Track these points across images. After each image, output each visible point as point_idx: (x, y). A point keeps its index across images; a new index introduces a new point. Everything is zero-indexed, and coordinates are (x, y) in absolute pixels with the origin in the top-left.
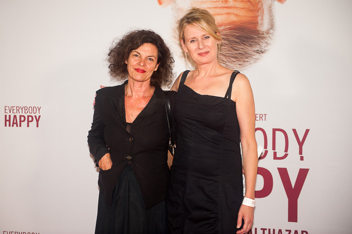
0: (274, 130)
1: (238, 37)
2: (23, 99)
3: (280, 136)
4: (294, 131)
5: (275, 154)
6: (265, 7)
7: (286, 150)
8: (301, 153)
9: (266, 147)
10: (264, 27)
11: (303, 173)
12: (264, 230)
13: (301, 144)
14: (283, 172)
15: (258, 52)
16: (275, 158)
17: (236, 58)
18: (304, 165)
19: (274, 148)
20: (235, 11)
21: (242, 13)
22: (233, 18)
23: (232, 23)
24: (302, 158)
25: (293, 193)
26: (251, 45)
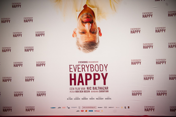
0: (100, 65)
1: (91, 44)
2: (41, 60)
3: (101, 66)
4: (104, 65)
5: (100, 70)
6: (97, 37)
7: (103, 69)
8: (106, 70)
9: (98, 69)
10: (97, 42)
11: (107, 74)
12: (98, 87)
13: (106, 68)
14: (102, 74)
15: (96, 47)
16: (100, 71)
17: (91, 49)
18: (107, 72)
19: (100, 69)
20: (90, 38)
21: (92, 39)
22: (90, 40)
23: (90, 41)
24: (106, 71)
25: (105, 79)
26: (94, 46)
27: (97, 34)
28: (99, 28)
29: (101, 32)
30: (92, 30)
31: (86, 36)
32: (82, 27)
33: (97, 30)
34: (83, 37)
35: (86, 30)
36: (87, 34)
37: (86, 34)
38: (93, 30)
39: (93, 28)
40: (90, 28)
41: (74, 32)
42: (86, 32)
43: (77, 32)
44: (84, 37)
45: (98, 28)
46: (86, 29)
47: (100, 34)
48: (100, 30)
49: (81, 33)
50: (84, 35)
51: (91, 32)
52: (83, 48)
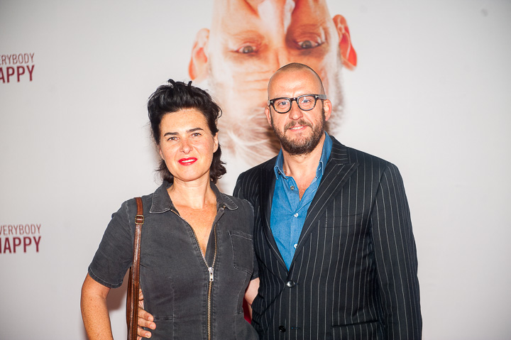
27: (332, 55)
28: (343, 21)
29: (354, 40)
30: (298, 31)
31: (265, 67)
32: (242, 22)
33: (326, 33)
34: (250, 78)
35: (261, 37)
36: (271, 56)
37: (266, 60)
38: (304, 34)
39: (305, 20)
40: (288, 22)
41: (197, 49)
42: (266, 47)
43: (215, 49)
44: (257, 77)
45: (335, 20)
46: (262, 31)
47: (350, 58)
48: (347, 29)
49: (237, 52)
50: (252, 65)
51: (296, 43)
52: (250, 139)
